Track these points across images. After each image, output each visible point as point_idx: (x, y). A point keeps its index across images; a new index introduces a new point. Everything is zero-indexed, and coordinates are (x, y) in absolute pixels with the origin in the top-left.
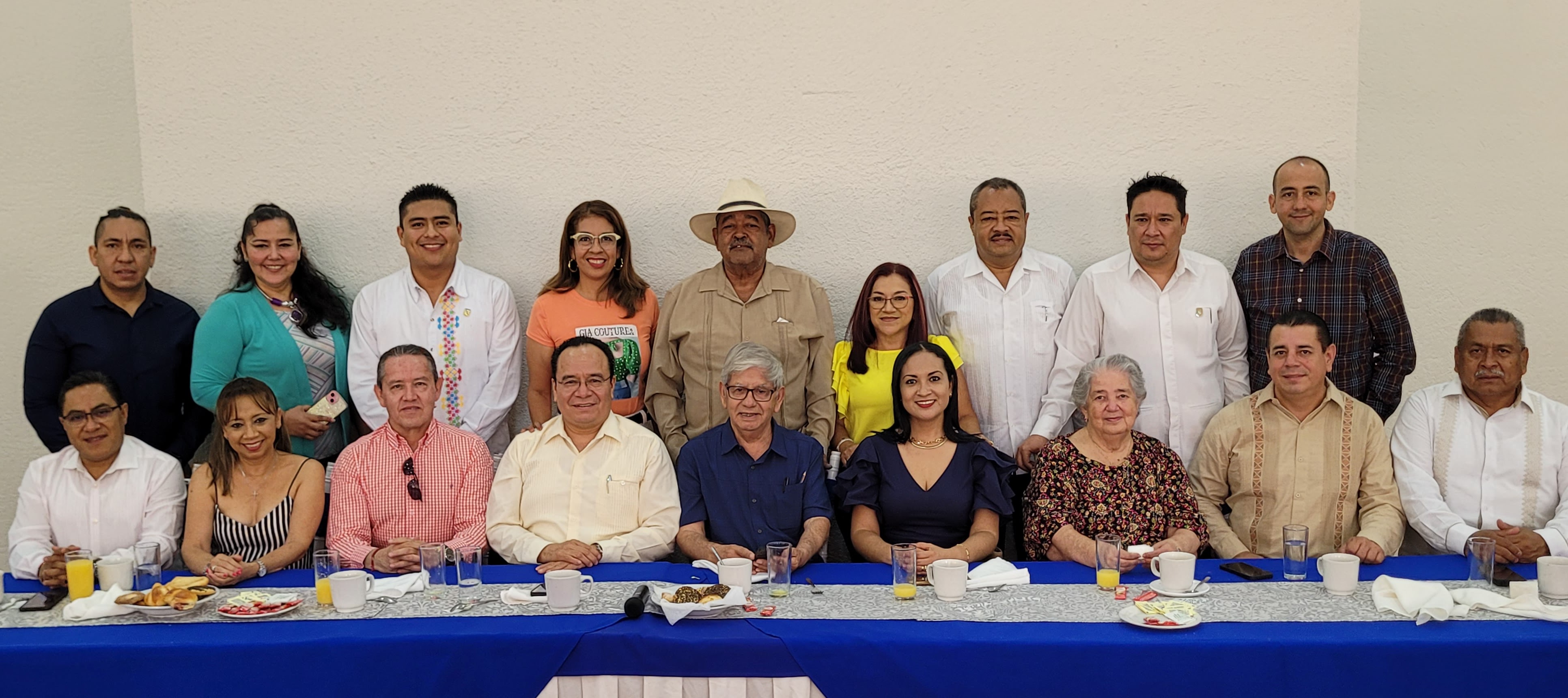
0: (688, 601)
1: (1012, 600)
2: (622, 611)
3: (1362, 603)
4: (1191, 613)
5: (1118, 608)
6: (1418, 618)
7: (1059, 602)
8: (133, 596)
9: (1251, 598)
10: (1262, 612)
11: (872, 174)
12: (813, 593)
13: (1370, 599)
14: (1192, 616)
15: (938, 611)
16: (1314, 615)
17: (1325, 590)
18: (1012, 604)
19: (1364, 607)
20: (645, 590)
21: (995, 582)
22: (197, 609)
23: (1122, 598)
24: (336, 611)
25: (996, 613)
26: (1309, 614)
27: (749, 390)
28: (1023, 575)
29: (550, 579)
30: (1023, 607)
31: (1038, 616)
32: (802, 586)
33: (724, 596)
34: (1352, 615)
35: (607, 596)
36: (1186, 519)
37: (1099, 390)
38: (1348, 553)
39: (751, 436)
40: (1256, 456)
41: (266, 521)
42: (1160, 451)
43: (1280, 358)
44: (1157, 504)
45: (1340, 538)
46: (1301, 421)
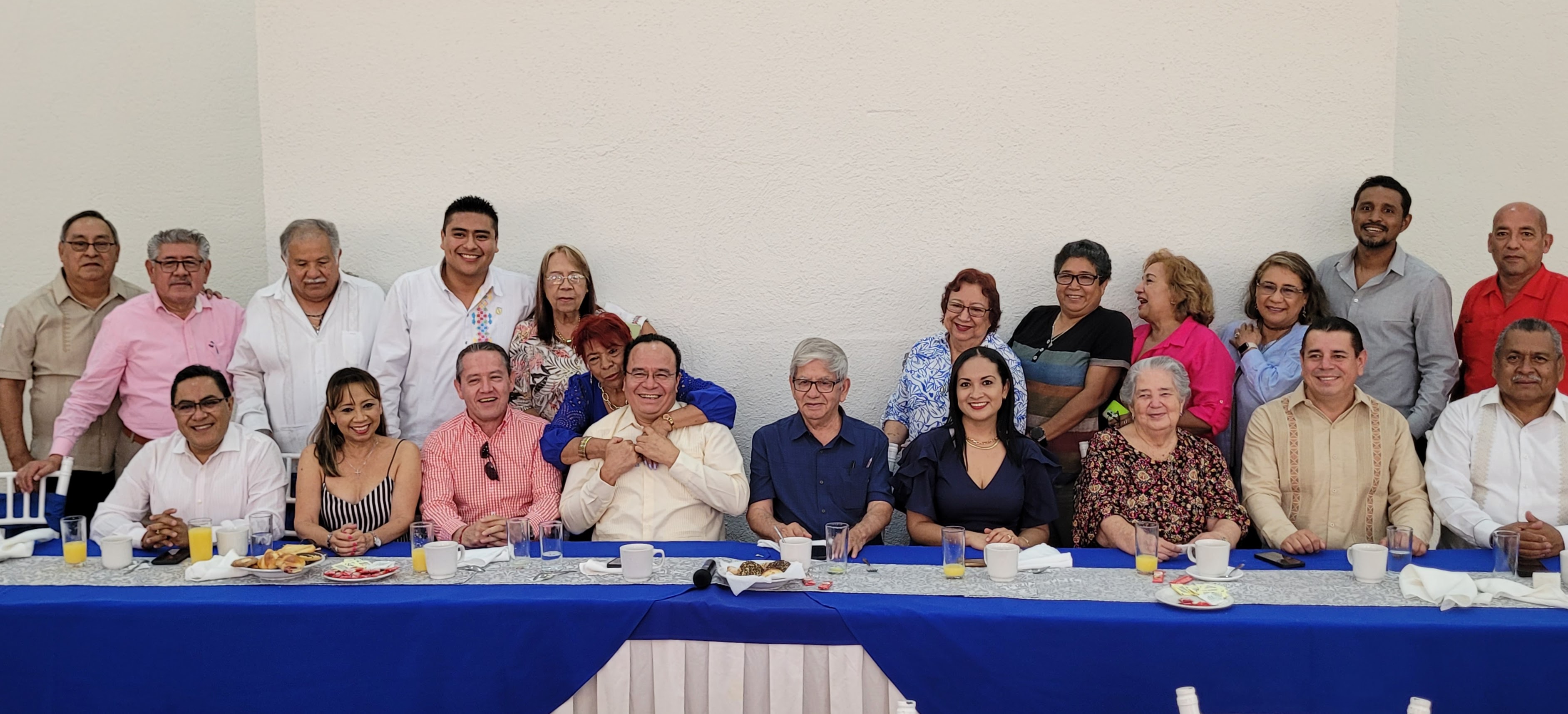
0: (750, 574)
1: (1054, 581)
2: (692, 582)
3: (1389, 590)
4: (1224, 595)
5: (1155, 590)
6: (1442, 604)
7: (1099, 584)
8: (247, 559)
9: (1283, 584)
10: (1292, 596)
12: (869, 571)
13: (1397, 587)
14: (1225, 598)
15: (984, 589)
16: (1342, 599)
17: (1354, 578)
18: (1055, 584)
19: (1391, 593)
20: (713, 564)
21: (1039, 564)
22: (305, 573)
23: (1160, 581)
24: (429, 577)
25: (1039, 592)
26: (1338, 599)
27: (812, 383)
28: (1066, 559)
29: (625, 552)
30: (1065, 587)
31: (1079, 595)
32: (859, 565)
33: (785, 569)
34: (1379, 601)
35: (677, 568)
36: (1227, 510)
37: (1144, 388)
38: (1379, 543)
39: (818, 425)
40: (1291, 452)
41: (368, 497)
42: (1203, 447)
43: (1314, 361)
44: (1198, 497)
45: (1371, 530)
46: (1333, 421)
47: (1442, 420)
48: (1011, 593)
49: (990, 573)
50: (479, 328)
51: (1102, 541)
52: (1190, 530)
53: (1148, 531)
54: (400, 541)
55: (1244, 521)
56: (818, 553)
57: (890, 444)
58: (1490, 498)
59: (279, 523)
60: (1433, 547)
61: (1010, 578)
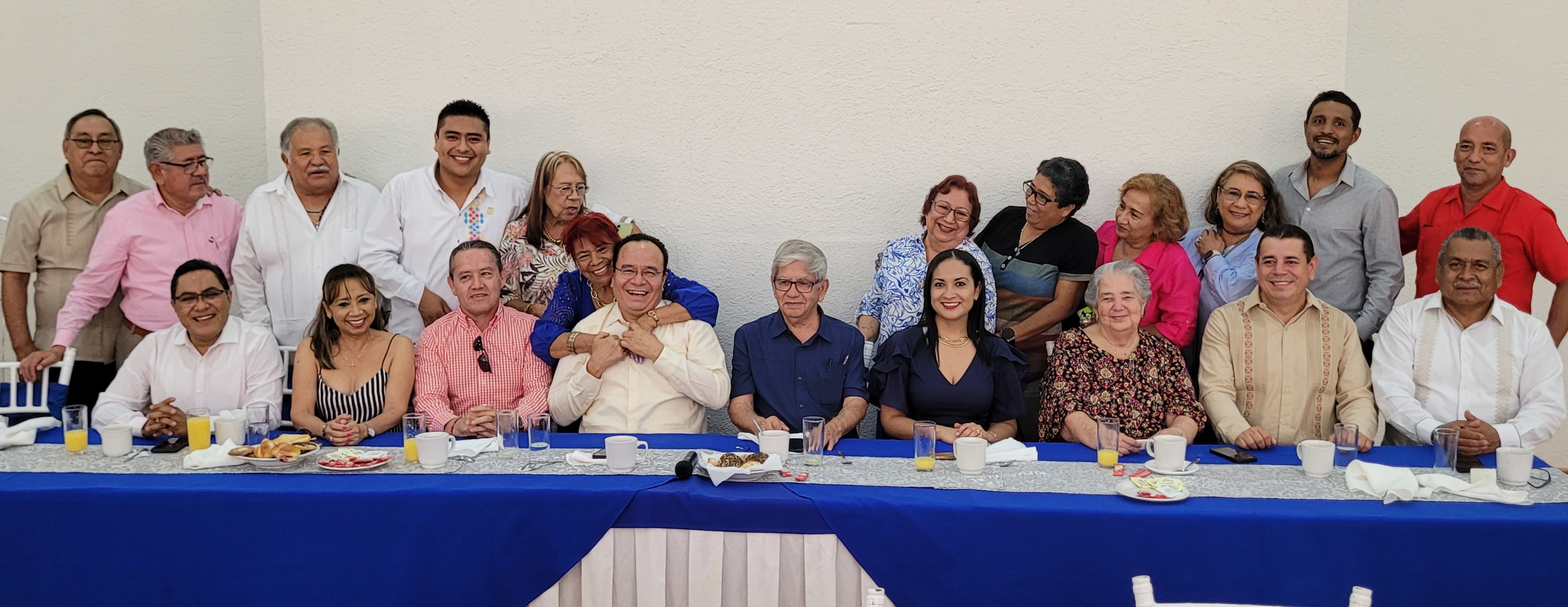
0: (730, 466)
1: (1020, 474)
2: (674, 473)
3: (1336, 485)
4: (1181, 488)
5: (1115, 483)
6: (1385, 498)
7: (1063, 477)
8: (245, 449)
9: (1236, 477)
10: (1245, 490)
11: (907, 96)
12: (844, 464)
13: (1343, 481)
14: (1181, 491)
15: (954, 481)
16: (1293, 493)
17: (1303, 472)
18: (1020, 477)
19: (1337, 488)
20: (695, 455)
21: (1006, 458)
22: (300, 463)
23: (1120, 474)
24: (421, 467)
25: (1005, 484)
26: (1287, 492)
27: (792, 283)
28: (1031, 453)
29: (609, 444)
30: (1030, 480)
31: (1043, 488)
32: (834, 457)
33: (764, 461)
34: (1326, 494)
35: (660, 460)
36: (1185, 406)
37: (1107, 292)
38: (1327, 440)
39: (797, 323)
40: (1246, 353)
41: (362, 389)
42: (1163, 347)
43: (1269, 267)
44: (1158, 394)
45: (1320, 427)
46: (1286, 324)
47: (1387, 323)
48: (978, 485)
49: (960, 466)
50: (471, 227)
51: (1066, 435)
52: (1150, 426)
53: (1110, 427)
54: (393, 431)
55: (1201, 418)
56: (796, 446)
57: (866, 342)
58: (1432, 397)
59: (275, 414)
60: (1378, 443)
61: (978, 471)
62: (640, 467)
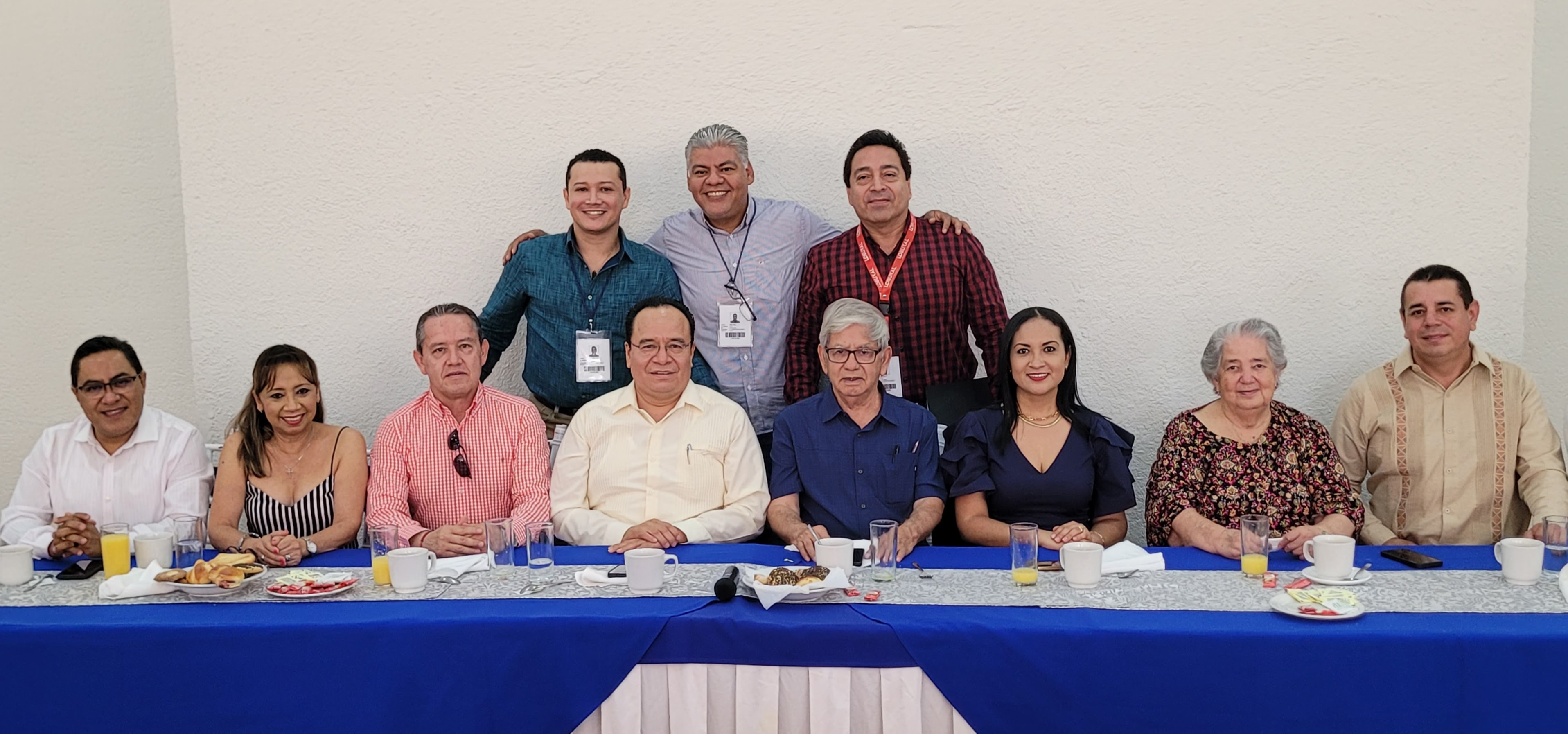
0: (782, 583)
1: (1146, 587)
2: (713, 594)
3: (1547, 593)
4: (1353, 602)
5: (1267, 596)
7: (1200, 590)
8: (174, 573)
9: (1419, 587)
10: (1433, 602)
11: (981, 117)
12: (922, 577)
13: (1555, 588)
14: (1354, 606)
15: (1063, 598)
16: (1494, 606)
17: (1504, 579)
18: (1146, 591)
19: (1550, 597)
20: (736, 572)
21: (1126, 568)
22: (244, 589)
23: (1272, 585)
24: (394, 592)
25: (1129, 601)
26: (1487, 604)
27: (851, 352)
28: (1157, 560)
29: (631, 558)
30: (1159, 594)
31: (1177, 605)
32: (909, 570)
33: (823, 577)
34: (1538, 606)
35: (693, 577)
36: (1340, 503)
37: (1232, 359)
38: (1527, 538)
41: (305, 498)
43: (1418, 318)
44: (1300, 485)
46: (1446, 389)
48: (1095, 602)
49: (1068, 579)
55: (1360, 514)
61: (1093, 584)
62: (669, 587)
